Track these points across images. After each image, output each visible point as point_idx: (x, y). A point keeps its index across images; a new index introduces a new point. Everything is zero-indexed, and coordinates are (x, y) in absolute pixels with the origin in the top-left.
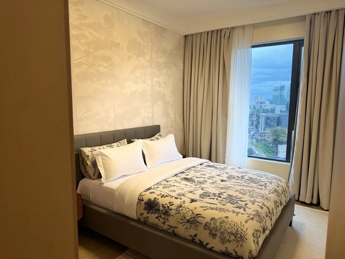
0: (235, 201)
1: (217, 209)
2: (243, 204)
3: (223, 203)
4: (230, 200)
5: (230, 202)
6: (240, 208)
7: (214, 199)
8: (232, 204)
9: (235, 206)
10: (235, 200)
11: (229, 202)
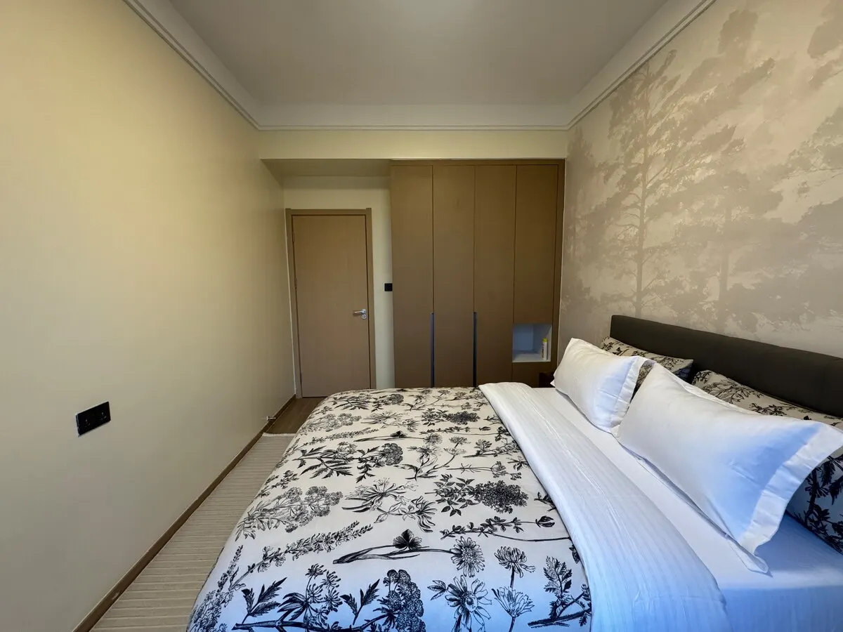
0: (325, 460)
1: (350, 435)
2: (310, 462)
3: (345, 446)
4: (335, 458)
5: (334, 453)
6: (312, 451)
7: (369, 451)
8: (329, 451)
9: (322, 451)
10: (328, 462)
11: (337, 452)
